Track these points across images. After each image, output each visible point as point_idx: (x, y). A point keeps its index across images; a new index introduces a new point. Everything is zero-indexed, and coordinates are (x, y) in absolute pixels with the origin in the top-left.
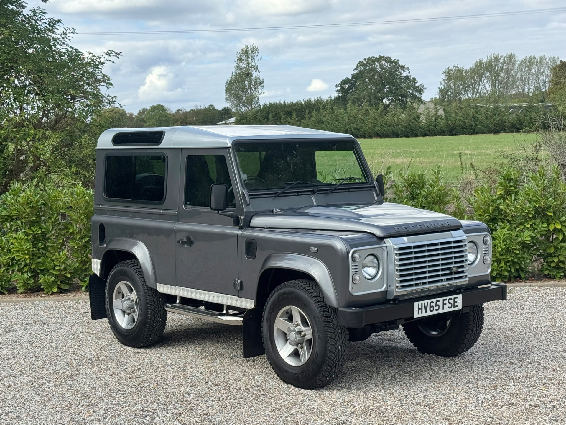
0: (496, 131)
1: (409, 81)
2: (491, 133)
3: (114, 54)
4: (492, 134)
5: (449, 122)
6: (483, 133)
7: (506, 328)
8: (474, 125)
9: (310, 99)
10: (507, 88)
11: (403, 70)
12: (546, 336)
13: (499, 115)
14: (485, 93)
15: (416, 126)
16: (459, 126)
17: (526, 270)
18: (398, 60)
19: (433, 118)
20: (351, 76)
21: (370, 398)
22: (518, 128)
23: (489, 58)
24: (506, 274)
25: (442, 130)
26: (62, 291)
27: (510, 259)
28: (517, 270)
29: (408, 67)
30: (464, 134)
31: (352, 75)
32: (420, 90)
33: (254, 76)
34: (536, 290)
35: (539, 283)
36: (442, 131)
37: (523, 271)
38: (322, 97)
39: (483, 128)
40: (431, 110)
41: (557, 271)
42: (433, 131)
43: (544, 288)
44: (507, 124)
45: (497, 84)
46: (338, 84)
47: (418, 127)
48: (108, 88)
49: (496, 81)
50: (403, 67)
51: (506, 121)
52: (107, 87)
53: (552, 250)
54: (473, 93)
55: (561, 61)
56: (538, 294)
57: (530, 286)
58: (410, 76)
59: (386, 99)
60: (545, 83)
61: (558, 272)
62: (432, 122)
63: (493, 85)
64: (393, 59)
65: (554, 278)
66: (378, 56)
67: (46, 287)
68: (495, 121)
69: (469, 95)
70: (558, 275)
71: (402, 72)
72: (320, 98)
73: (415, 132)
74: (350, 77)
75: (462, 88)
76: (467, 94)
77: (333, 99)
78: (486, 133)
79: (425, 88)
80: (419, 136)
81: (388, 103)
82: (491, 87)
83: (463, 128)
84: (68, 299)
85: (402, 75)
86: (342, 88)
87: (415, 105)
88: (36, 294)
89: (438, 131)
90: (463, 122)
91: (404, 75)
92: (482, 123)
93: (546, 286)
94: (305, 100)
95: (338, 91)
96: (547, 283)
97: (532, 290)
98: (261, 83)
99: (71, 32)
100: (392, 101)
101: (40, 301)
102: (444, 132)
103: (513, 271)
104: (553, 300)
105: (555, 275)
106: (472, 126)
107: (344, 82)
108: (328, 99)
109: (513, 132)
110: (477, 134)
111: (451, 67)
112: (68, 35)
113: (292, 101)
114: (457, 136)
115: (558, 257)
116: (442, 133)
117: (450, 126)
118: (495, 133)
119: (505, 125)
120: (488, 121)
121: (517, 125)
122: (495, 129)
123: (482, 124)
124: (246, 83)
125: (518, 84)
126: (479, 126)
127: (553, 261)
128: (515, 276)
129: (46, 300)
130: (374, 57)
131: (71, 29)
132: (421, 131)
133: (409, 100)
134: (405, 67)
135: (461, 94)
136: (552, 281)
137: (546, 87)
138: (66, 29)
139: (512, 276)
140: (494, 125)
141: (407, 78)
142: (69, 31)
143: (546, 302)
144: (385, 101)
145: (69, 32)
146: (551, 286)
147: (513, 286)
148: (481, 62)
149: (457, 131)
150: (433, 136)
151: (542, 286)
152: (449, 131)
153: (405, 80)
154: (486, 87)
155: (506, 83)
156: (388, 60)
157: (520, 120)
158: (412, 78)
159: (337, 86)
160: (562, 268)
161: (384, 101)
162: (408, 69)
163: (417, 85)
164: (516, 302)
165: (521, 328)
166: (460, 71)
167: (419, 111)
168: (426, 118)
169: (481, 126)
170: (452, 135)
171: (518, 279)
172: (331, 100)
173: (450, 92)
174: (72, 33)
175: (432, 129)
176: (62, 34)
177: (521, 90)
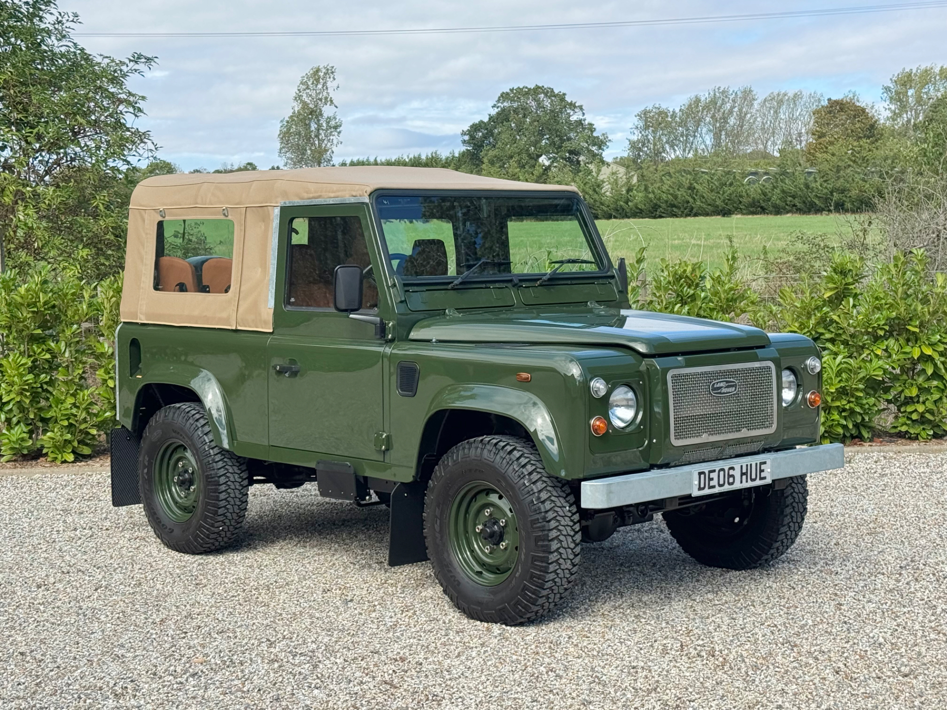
0: (726, 213)
1: (583, 128)
2: (718, 214)
3: (143, 60)
4: (719, 217)
5: (651, 196)
6: (707, 214)
7: (865, 518)
8: (691, 200)
9: (420, 155)
10: (738, 142)
11: (573, 110)
12: (937, 531)
13: (731, 184)
14: (703, 150)
15: (595, 201)
16: (666, 202)
17: (870, 424)
18: (564, 94)
19: (623, 189)
20: (488, 117)
21: (681, 632)
22: (762, 208)
23: (712, 93)
24: (840, 430)
25: (637, 208)
26: (79, 457)
27: (847, 407)
28: (856, 426)
29: (581, 106)
30: (675, 215)
31: (490, 115)
32: (601, 144)
33: (325, 115)
34: (891, 458)
35: (893, 447)
36: (638, 211)
37: (865, 426)
38: (438, 153)
39: (705, 206)
40: (620, 176)
41: (922, 427)
42: (623, 209)
43: (903, 455)
44: (745, 200)
45: (723, 137)
46: (465, 130)
47: (598, 204)
48: (136, 116)
49: (721, 131)
50: (572, 106)
51: (744, 194)
52: (134, 114)
53: (914, 392)
54: (684, 150)
55: (829, 100)
56: (898, 465)
57: (880, 451)
58: (585, 120)
59: (544, 156)
60: (800, 135)
61: (924, 429)
62: (622, 195)
63: (717, 137)
64: (556, 92)
65: (916, 438)
66: (532, 86)
67: (51, 450)
68: (726, 195)
69: (678, 153)
70: (923, 434)
71: (572, 113)
72: (436, 153)
73: (594, 212)
74: (486, 120)
75: (667, 142)
76: (675, 151)
77: (457, 155)
78: (711, 215)
79: (610, 140)
80: (600, 219)
81: (547, 163)
82: (713, 140)
83: (673, 206)
84: (93, 471)
85: (571, 119)
86: (472, 137)
87: (591, 167)
88: (34, 462)
89: (631, 209)
90: (671, 194)
91: (574, 118)
92: (704, 197)
93: (905, 451)
94: (411, 156)
95: (464, 142)
96: (908, 447)
97: (885, 458)
98: (336, 127)
99: (71, 19)
100: (554, 160)
101: (43, 473)
102: (641, 211)
103: (851, 426)
104: (927, 475)
105: (918, 434)
106: (688, 202)
107: (475, 128)
108: (448, 155)
109: (753, 213)
110: (696, 215)
111: (650, 107)
112: (65, 25)
113: (388, 158)
114: (662, 219)
115: (924, 403)
116: (638, 213)
117: (651, 201)
118: (724, 216)
119: (741, 202)
120: (713, 196)
121: (761, 201)
122: (724, 208)
123: (704, 200)
124: (313, 126)
125: (756, 135)
126: (698, 203)
127: (916, 410)
128: (852, 435)
129: (53, 472)
130: (527, 88)
131: (70, 14)
132: (603, 210)
133: (581, 158)
134: (577, 105)
135: (664, 151)
136: (914, 444)
137: (801, 142)
138: (63, 14)
139: (848, 435)
140: (724, 201)
141: (580, 123)
142: (67, 18)
143: (915, 477)
144: (544, 160)
145: (68, 20)
146: (914, 451)
147: (851, 452)
148: (697, 100)
149: (663, 211)
150: (623, 218)
151: (899, 452)
152: (650, 211)
153: (577, 126)
154: (705, 140)
155: (737, 136)
156: (549, 93)
157: (765, 194)
158: (587, 122)
159: (464, 134)
160: (930, 422)
161: (540, 160)
162: (581, 108)
163: (595, 134)
164: (866, 476)
165: (892, 519)
166: (662, 114)
167: (601, 177)
168: (612, 189)
169: (702, 202)
170: (655, 217)
171: (857, 440)
172: (453, 156)
173: (647, 147)
174: (73, 21)
175: (621, 206)
176: (55, 24)
177: (761, 146)
